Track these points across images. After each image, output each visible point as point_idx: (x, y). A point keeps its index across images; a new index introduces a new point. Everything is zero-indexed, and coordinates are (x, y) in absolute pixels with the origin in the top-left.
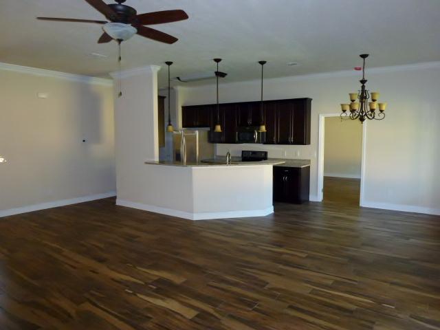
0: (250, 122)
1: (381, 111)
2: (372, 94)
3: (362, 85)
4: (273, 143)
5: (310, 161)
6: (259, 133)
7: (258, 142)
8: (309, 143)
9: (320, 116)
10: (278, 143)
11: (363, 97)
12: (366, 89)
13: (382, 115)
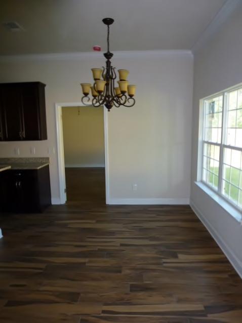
1: (131, 96)
2: (120, 71)
3: (106, 60)
5: (48, 159)
8: (45, 138)
9: (56, 106)
11: (108, 77)
12: (112, 65)
13: (131, 101)
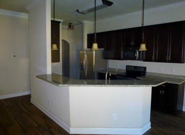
0: (132, 43)
4: (151, 61)
6: (139, 52)
7: (139, 59)
10: (156, 61)
